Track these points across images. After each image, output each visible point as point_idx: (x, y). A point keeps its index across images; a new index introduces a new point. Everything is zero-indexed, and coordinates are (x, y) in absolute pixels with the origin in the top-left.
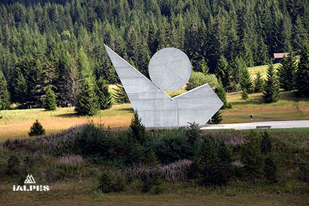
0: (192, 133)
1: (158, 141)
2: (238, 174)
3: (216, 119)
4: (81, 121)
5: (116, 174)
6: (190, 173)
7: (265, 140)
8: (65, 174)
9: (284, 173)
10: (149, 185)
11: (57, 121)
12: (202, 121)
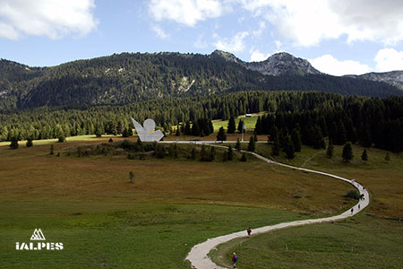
0: (155, 143)
1: (145, 145)
2: (167, 155)
3: (162, 140)
4: (123, 139)
5: (132, 154)
6: (154, 155)
7: (175, 146)
8: (118, 153)
9: (179, 155)
10: (141, 157)
11: (118, 138)
12: (158, 140)
